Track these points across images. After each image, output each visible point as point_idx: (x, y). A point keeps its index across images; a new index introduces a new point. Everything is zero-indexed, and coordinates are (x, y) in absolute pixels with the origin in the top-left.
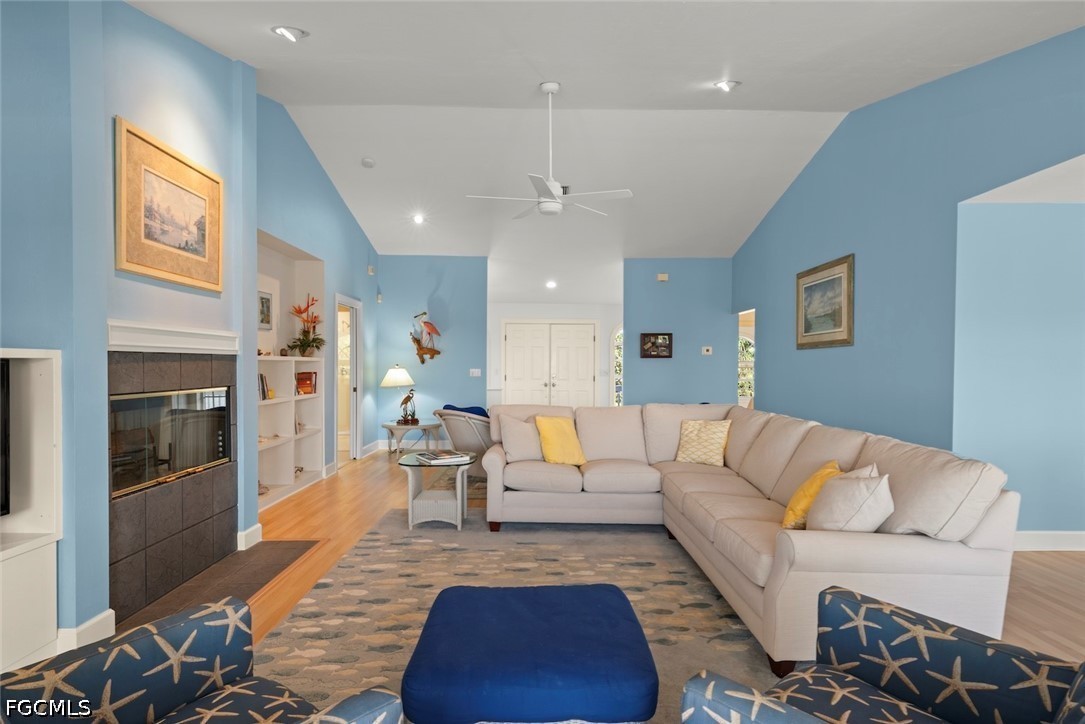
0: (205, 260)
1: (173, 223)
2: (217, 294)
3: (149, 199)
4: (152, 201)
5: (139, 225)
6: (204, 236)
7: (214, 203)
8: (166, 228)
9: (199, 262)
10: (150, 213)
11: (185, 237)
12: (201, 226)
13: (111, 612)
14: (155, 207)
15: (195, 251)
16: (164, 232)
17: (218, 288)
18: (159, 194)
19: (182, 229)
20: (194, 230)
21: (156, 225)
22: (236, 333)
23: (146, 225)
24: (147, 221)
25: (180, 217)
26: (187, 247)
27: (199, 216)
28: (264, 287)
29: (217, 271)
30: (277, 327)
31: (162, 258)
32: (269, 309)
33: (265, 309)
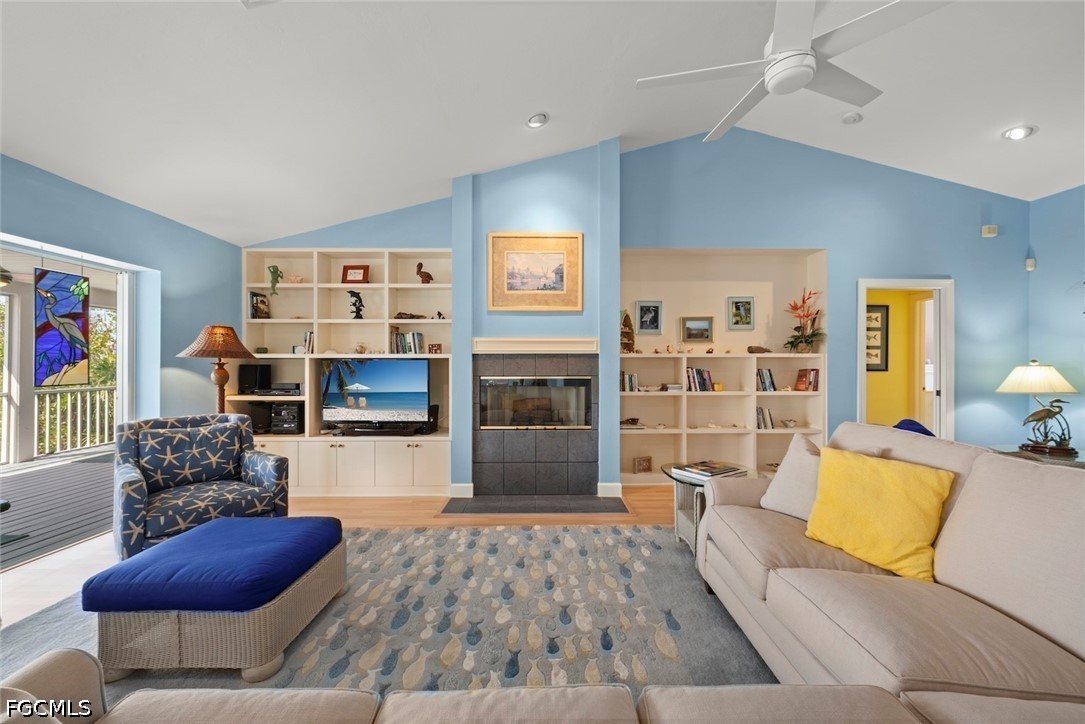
0: (565, 292)
1: (532, 276)
2: (580, 313)
3: (510, 267)
4: (513, 268)
5: (503, 284)
6: (562, 277)
8: (525, 280)
9: (557, 295)
10: (512, 275)
11: (543, 281)
12: (559, 273)
13: (472, 485)
14: (516, 271)
15: (554, 288)
16: (523, 284)
17: (579, 308)
18: (518, 261)
19: (540, 278)
20: (553, 275)
21: (517, 282)
22: (597, 338)
23: (508, 284)
24: (509, 281)
25: (538, 271)
26: (545, 287)
27: (556, 265)
28: (741, 292)
29: (576, 297)
30: (769, 324)
31: (521, 299)
32: (748, 311)
33: (742, 312)
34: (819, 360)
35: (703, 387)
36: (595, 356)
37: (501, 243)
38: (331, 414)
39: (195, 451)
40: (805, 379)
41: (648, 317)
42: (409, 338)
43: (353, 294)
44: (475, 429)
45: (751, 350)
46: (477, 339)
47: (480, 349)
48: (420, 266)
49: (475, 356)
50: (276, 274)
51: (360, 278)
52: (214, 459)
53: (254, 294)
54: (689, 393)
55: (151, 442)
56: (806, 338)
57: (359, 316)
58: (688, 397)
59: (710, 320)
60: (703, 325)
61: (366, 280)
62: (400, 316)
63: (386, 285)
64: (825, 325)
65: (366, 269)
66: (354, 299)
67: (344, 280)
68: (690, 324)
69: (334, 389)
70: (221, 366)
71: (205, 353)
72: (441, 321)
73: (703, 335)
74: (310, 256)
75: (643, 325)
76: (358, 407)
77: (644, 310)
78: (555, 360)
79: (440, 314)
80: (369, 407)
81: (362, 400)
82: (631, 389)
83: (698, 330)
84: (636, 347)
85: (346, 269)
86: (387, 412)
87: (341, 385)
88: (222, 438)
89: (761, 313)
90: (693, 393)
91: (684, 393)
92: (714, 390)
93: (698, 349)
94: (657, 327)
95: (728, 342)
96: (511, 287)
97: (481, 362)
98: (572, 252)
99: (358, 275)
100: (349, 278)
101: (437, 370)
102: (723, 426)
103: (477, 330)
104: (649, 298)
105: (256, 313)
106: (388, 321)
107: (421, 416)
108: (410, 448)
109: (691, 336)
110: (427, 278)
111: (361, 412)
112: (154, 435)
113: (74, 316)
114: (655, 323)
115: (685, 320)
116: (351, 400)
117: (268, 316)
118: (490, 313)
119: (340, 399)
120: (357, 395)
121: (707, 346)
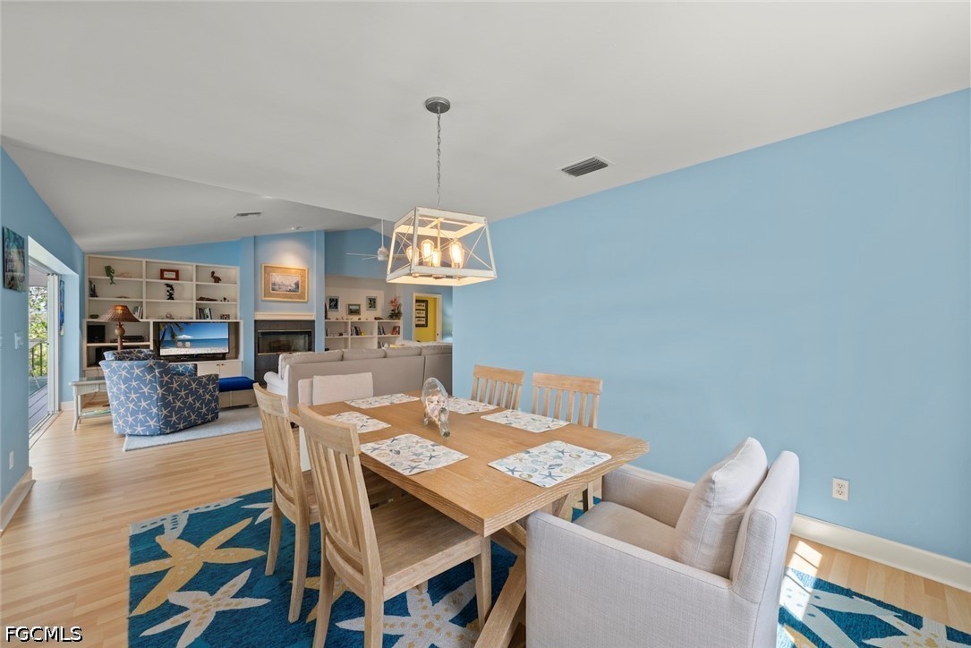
0: (299, 293)
1: (284, 285)
2: (306, 302)
3: (273, 280)
4: (275, 281)
5: (269, 288)
6: (298, 286)
7: (303, 276)
8: (281, 287)
9: (296, 294)
10: (274, 284)
11: (289, 288)
12: (297, 284)
15: (294, 291)
16: (279, 288)
17: (306, 300)
18: (277, 278)
19: (288, 286)
20: (294, 285)
21: (277, 287)
22: (315, 313)
24: (273, 287)
25: (287, 283)
26: (290, 291)
27: (295, 281)
28: (372, 294)
29: (305, 296)
30: (382, 309)
31: (278, 296)
32: (375, 302)
33: (372, 303)
34: (400, 323)
35: (357, 334)
36: (314, 321)
37: (268, 269)
38: (167, 352)
40: (395, 330)
41: (333, 304)
42: (207, 311)
43: (168, 285)
44: (255, 355)
45: (376, 319)
46: (256, 314)
47: (258, 318)
48: (213, 273)
50: (109, 271)
51: (174, 277)
54: (351, 336)
56: (396, 314)
57: (171, 298)
58: (351, 338)
59: (359, 305)
60: (357, 308)
61: (177, 279)
62: (202, 299)
63: (194, 283)
64: (402, 309)
65: (177, 272)
66: (169, 289)
67: (162, 278)
68: (351, 307)
69: (167, 338)
70: (121, 326)
71: (113, 319)
72: (226, 302)
73: (357, 312)
74: (141, 262)
75: (330, 307)
76: (185, 347)
77: (331, 300)
78: (295, 323)
79: (225, 299)
80: (191, 347)
81: (188, 344)
83: (354, 309)
84: (329, 317)
85: (162, 271)
86: (204, 349)
87: (173, 336)
89: (380, 303)
90: (353, 336)
91: (349, 336)
92: (361, 335)
93: (355, 318)
94: (337, 308)
95: (367, 315)
96: (273, 290)
97: (260, 324)
99: (173, 275)
100: (165, 276)
101: (234, 328)
103: (256, 309)
104: (333, 295)
106: (195, 302)
107: (224, 350)
108: (219, 366)
109: (351, 312)
110: (217, 280)
111: (187, 349)
114: (336, 306)
115: (349, 305)
116: (180, 344)
118: (263, 301)
119: (173, 343)
120: (184, 341)
121: (358, 317)
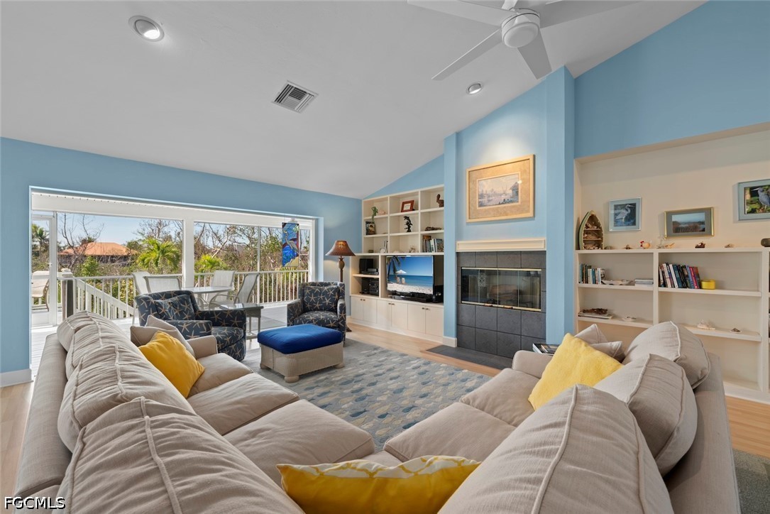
0: (519, 203)
1: (495, 194)
3: (480, 190)
4: (482, 191)
5: (476, 203)
6: (517, 193)
8: (491, 198)
9: (513, 207)
10: (481, 196)
11: (503, 197)
12: (515, 189)
13: (456, 339)
14: (485, 193)
15: (511, 202)
16: (489, 201)
17: (530, 214)
18: (486, 186)
19: (501, 195)
20: (510, 192)
21: (485, 200)
22: (544, 240)
23: (479, 202)
24: (480, 200)
25: (499, 190)
26: (505, 202)
27: (512, 184)
28: (762, 175)
29: (529, 207)
31: (488, 213)
33: (762, 198)
36: (543, 253)
37: (474, 175)
38: (393, 287)
39: (321, 297)
42: (432, 242)
43: (407, 218)
44: (457, 302)
45: (768, 244)
46: (458, 242)
47: (461, 249)
48: (439, 196)
49: (458, 254)
50: (375, 211)
51: (409, 208)
52: (327, 301)
53: (367, 223)
54: (663, 289)
55: (308, 291)
57: (409, 231)
58: (660, 293)
59: (708, 212)
60: (698, 217)
61: (412, 209)
62: (428, 229)
63: (420, 211)
65: (412, 202)
66: (406, 221)
67: (402, 211)
68: (675, 218)
69: (392, 273)
70: (341, 259)
71: (334, 254)
73: (700, 228)
74: (386, 199)
75: (616, 222)
77: (619, 208)
78: (511, 256)
80: (406, 283)
82: (595, 282)
83: (689, 223)
84: (604, 244)
85: (403, 204)
86: (414, 287)
87: (395, 271)
88: (331, 292)
90: (669, 289)
91: (656, 288)
92: (700, 287)
93: (686, 245)
94: (634, 224)
96: (481, 205)
97: (461, 257)
98: (525, 171)
100: (404, 209)
101: (438, 263)
102: (717, 328)
103: (458, 236)
104: (625, 197)
105: (368, 232)
106: (421, 233)
107: (429, 290)
108: (424, 310)
109: (677, 230)
110: (442, 204)
111: (403, 286)
112: (309, 288)
113: (294, 240)
114: (631, 219)
115: (669, 214)
116: (398, 279)
117: (374, 233)
118: (468, 223)
120: (401, 276)
121: (698, 241)
